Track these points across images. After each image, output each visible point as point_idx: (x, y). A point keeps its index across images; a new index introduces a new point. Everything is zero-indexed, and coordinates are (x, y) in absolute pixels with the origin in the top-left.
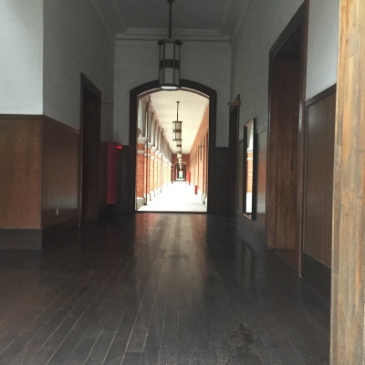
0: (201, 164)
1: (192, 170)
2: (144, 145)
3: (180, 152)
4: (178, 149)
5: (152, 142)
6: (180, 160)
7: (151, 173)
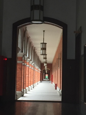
0: (59, 70)
1: (54, 74)
2: (22, 58)
3: (46, 62)
4: (44, 60)
5: (28, 56)
6: (46, 67)
7: (27, 76)
